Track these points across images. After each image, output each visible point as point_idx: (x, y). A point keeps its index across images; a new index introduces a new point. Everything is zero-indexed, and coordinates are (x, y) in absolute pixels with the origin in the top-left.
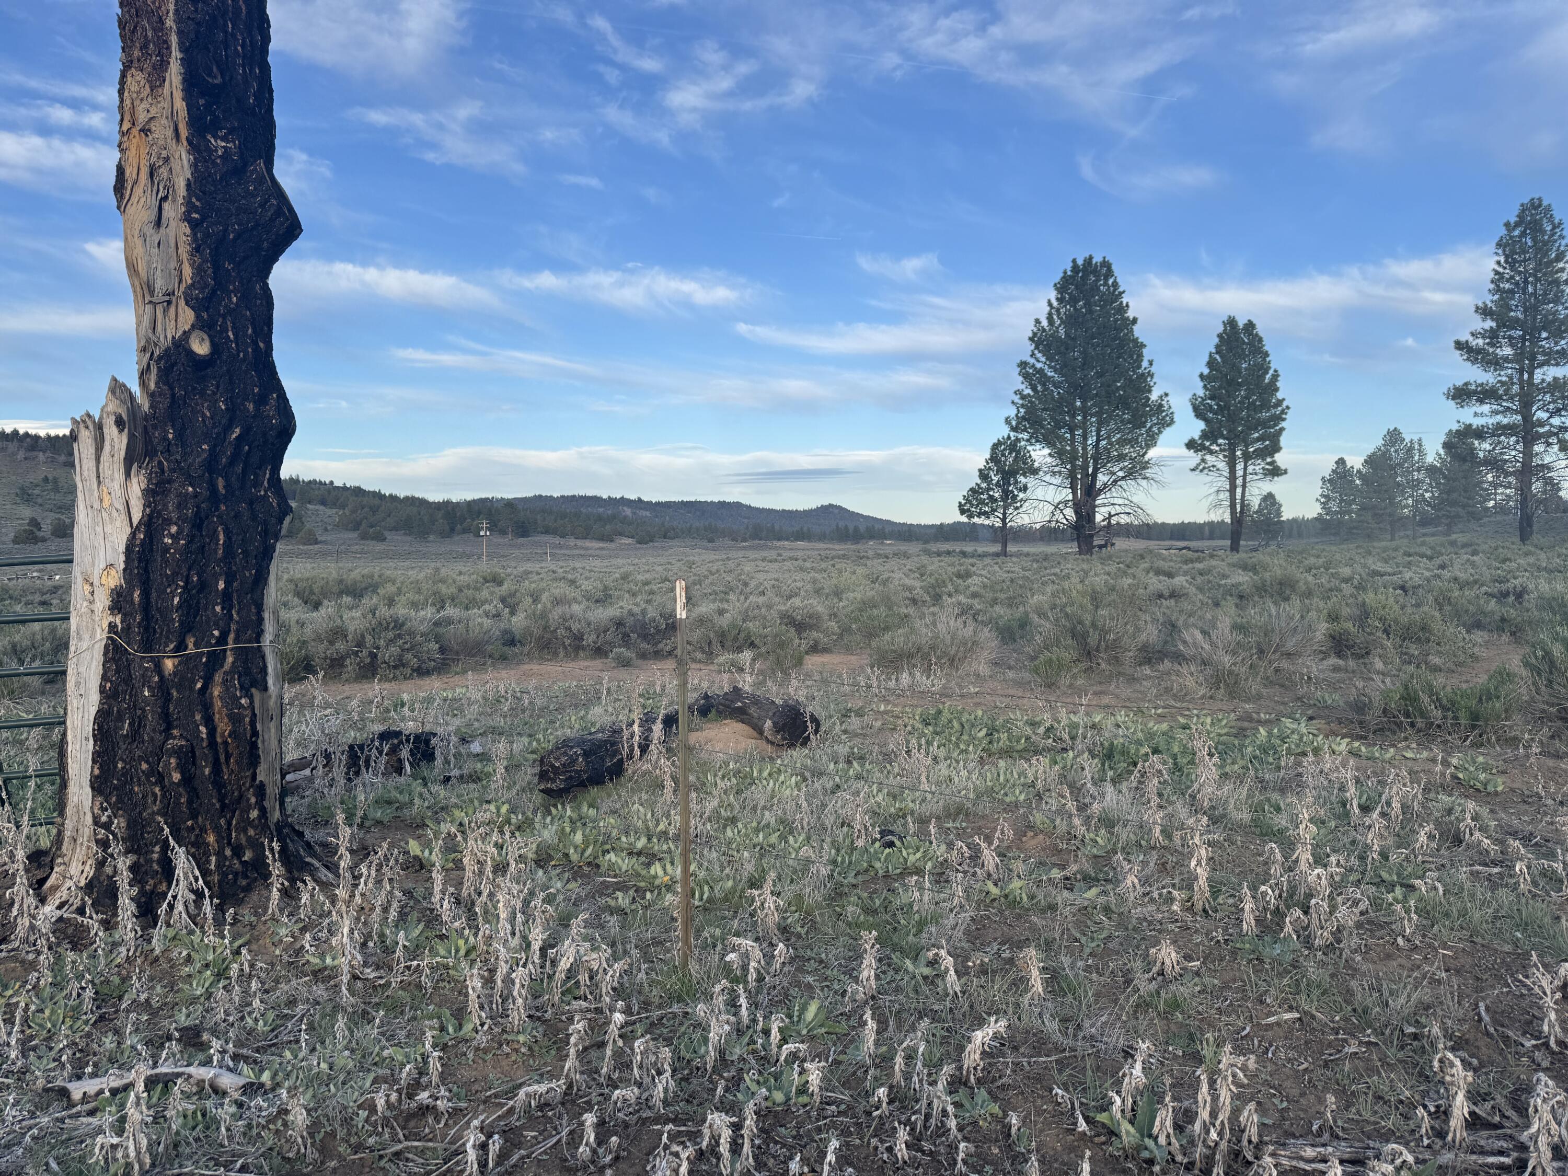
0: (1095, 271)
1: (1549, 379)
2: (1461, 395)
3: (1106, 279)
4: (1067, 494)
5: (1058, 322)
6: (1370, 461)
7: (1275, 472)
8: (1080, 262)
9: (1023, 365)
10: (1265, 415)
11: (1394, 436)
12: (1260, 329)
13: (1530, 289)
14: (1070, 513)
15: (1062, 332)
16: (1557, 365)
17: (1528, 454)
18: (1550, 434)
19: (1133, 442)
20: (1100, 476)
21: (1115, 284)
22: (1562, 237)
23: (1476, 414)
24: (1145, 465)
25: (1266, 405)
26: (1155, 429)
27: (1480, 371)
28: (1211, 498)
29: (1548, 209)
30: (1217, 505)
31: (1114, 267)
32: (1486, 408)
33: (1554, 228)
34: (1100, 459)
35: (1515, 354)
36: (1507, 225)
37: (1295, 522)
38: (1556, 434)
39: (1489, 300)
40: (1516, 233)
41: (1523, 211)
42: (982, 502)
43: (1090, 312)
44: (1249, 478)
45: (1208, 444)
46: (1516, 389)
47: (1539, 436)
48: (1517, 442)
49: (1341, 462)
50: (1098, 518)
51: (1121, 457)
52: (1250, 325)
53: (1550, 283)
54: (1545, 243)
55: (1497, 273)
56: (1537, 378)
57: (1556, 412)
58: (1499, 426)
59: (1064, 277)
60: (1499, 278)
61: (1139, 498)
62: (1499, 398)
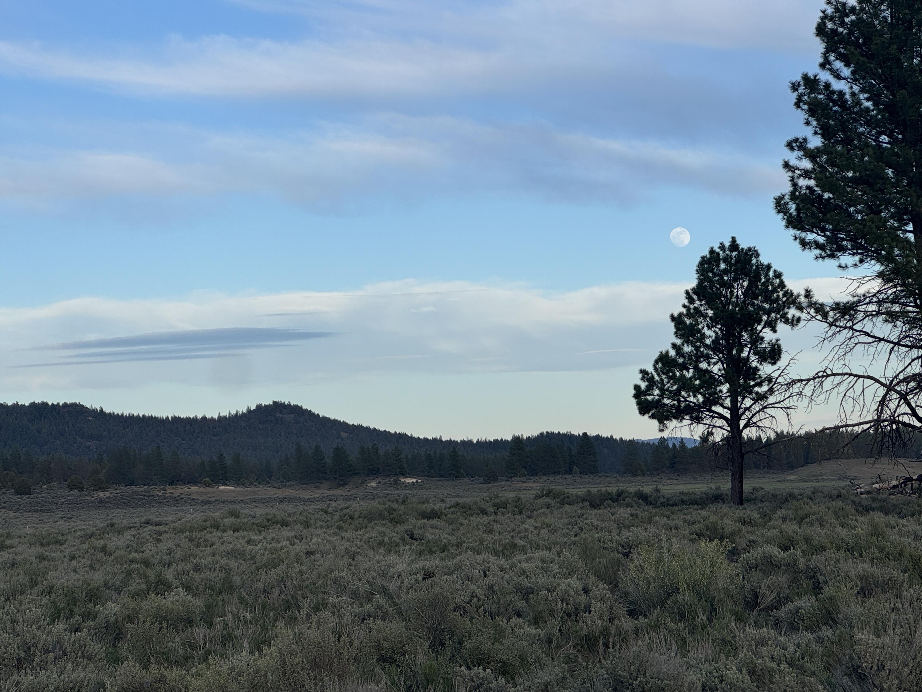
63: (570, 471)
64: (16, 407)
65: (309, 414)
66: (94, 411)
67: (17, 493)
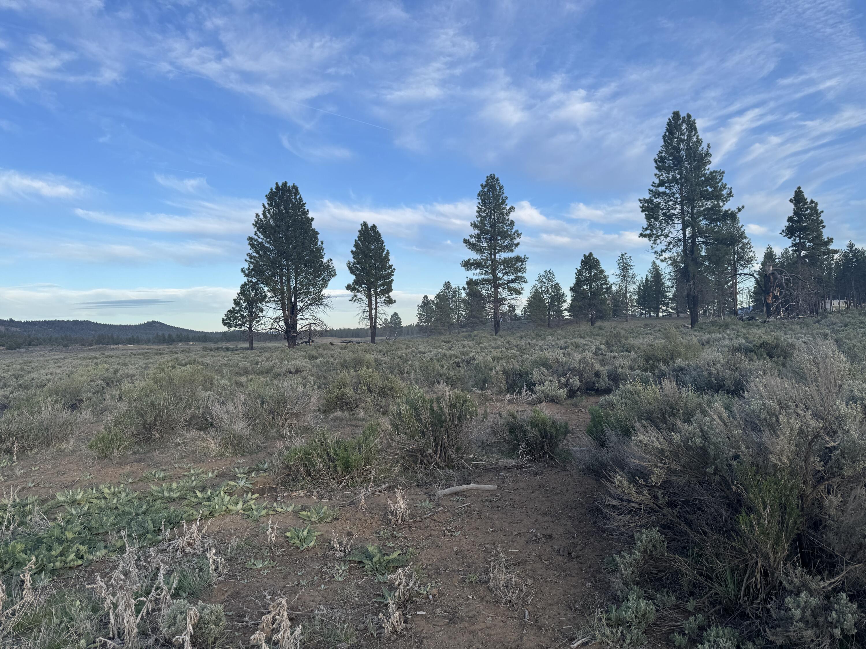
0: (289, 191)
1: (502, 258)
2: (468, 265)
3: (295, 196)
4: (280, 313)
5: (269, 216)
6: (438, 296)
7: (390, 301)
8: (280, 185)
9: (250, 239)
10: (384, 273)
11: (448, 285)
12: (380, 230)
13: (493, 217)
14: (282, 323)
15: (272, 222)
16: (505, 252)
17: (496, 293)
18: (504, 284)
19: (315, 285)
20: (298, 304)
21: (301, 199)
22: (503, 193)
23: (474, 274)
24: (322, 297)
25: (384, 268)
26: (326, 278)
27: (475, 254)
28: (360, 315)
29: (497, 179)
30: (364, 319)
31: (299, 190)
32: (478, 271)
33: (500, 189)
34: (298, 293)
35: (488, 247)
36: (482, 185)
38: (506, 284)
39: (476, 220)
40: (486, 190)
41: (488, 180)
42: (236, 318)
43: (287, 212)
44: (378, 305)
45: (357, 287)
46: (489, 262)
47: (500, 285)
48: (492, 287)
49: (426, 297)
50: (299, 327)
51: (308, 293)
52: (374, 227)
53: (500, 214)
54: (497, 195)
55: (479, 208)
56: (498, 258)
57: (506, 274)
58: (484, 280)
59: (271, 191)
60: (480, 211)
61: (320, 315)
62: (483, 266)
63: (240, 341)
64: (68, 321)
65: (164, 324)
66: (94, 323)
67: (64, 347)
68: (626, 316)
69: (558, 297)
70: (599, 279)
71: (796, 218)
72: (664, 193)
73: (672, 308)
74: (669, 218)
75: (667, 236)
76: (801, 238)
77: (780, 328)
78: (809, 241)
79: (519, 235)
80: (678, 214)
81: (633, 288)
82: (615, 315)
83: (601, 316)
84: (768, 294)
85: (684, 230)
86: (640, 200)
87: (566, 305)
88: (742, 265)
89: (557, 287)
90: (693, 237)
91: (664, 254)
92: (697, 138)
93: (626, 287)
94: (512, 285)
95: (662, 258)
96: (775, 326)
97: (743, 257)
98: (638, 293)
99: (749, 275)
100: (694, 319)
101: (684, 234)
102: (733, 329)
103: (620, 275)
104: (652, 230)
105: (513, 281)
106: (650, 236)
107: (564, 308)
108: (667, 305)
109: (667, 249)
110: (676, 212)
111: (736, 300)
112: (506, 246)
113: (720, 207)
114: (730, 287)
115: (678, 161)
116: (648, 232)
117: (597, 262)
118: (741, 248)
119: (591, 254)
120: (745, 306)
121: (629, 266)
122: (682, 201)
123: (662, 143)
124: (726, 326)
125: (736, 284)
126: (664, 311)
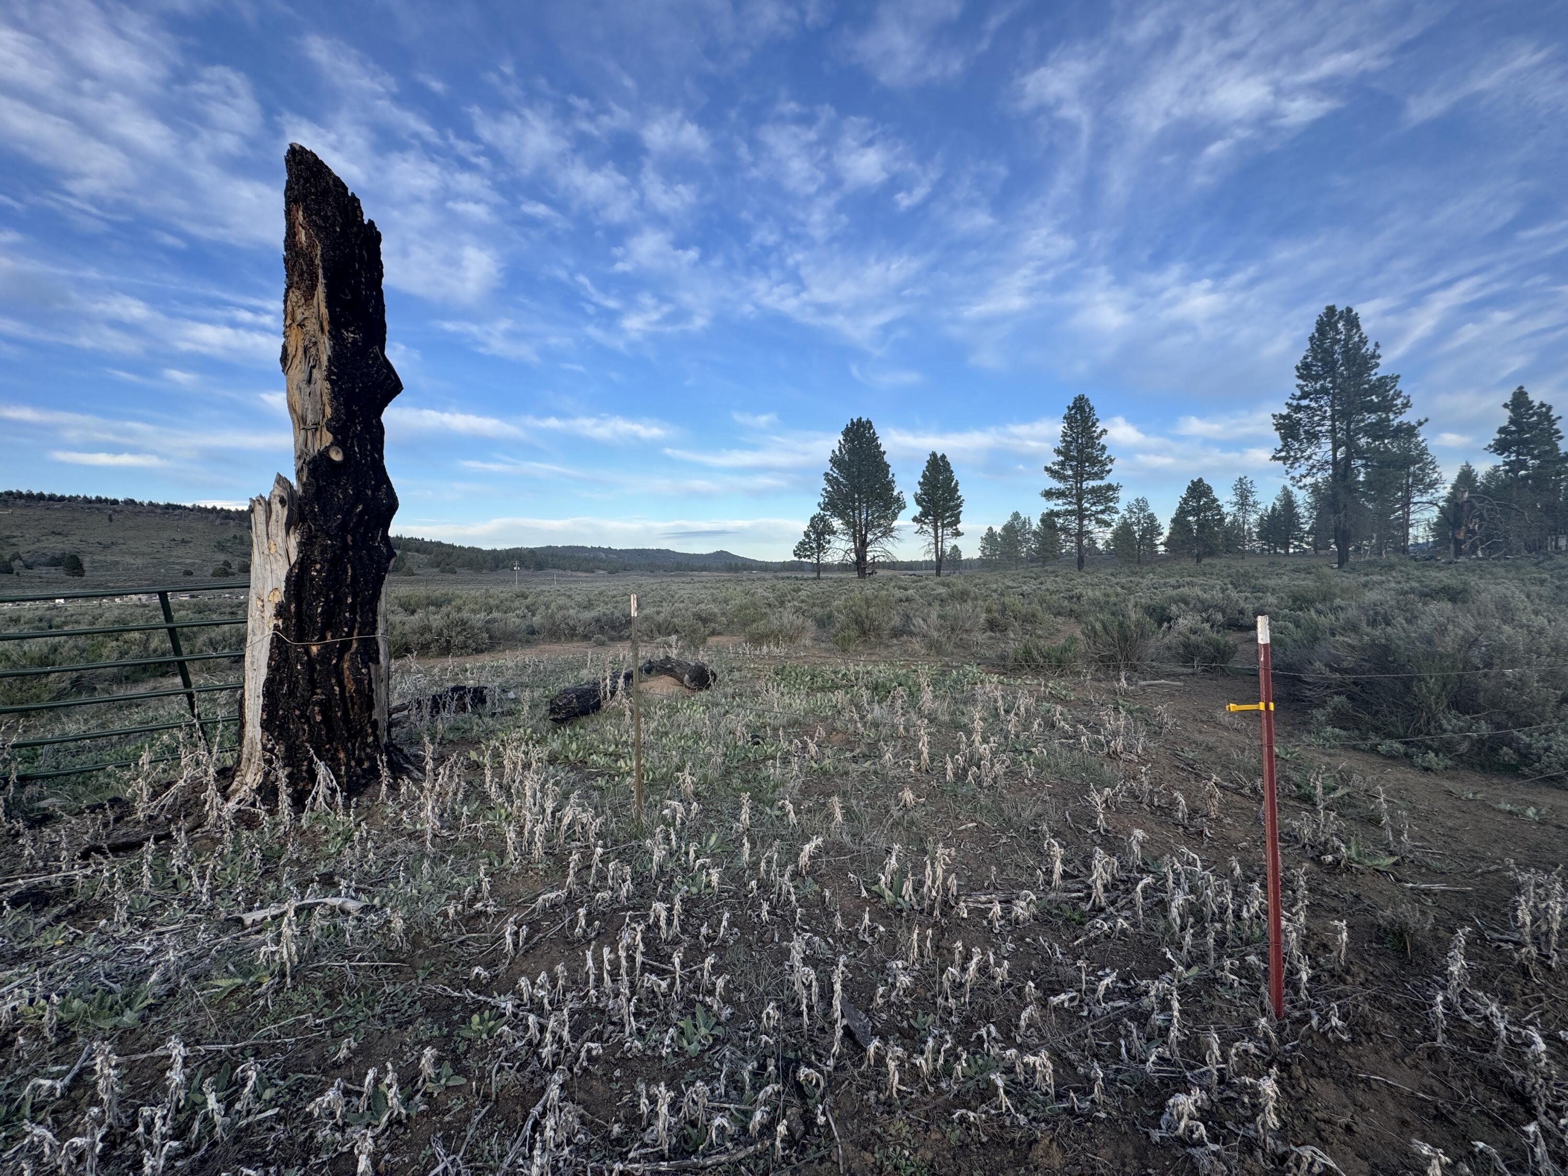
0: (863, 426)
1: (1090, 487)
2: (1049, 494)
3: (869, 430)
4: (851, 545)
5: (844, 452)
6: (1005, 528)
7: (958, 534)
8: (855, 421)
9: (826, 474)
10: (952, 504)
11: (1016, 516)
12: (948, 459)
13: (1080, 441)
14: (853, 555)
15: (846, 457)
16: (1093, 479)
17: (1081, 525)
18: (1091, 515)
19: (885, 517)
20: (869, 536)
21: (874, 433)
22: (1094, 415)
23: (1055, 505)
24: (892, 530)
25: (953, 499)
26: (896, 511)
27: (1057, 482)
28: (925, 548)
29: (1087, 400)
30: (929, 552)
31: (873, 424)
32: (1060, 502)
33: (1090, 410)
34: (869, 526)
35: (1073, 474)
36: (1068, 407)
37: (970, 562)
38: (1094, 515)
39: (1061, 445)
40: (1073, 412)
41: (1076, 401)
42: (806, 550)
43: (861, 447)
44: (945, 537)
45: (923, 519)
46: (1074, 492)
47: (1086, 516)
48: (1076, 519)
49: (990, 529)
50: (868, 558)
51: (879, 526)
52: (943, 456)
53: (1089, 438)
54: (1087, 418)
55: (1064, 432)
56: (1084, 486)
57: (1094, 504)
58: (1067, 511)
59: (847, 428)
60: (1065, 435)
61: (889, 548)
62: (1066, 496)
63: (808, 571)
68: (1243, 552)
69: (1152, 528)
70: (1210, 509)
71: (1513, 428)
72: (1308, 407)
73: (1308, 543)
74: (1313, 437)
75: (1310, 457)
76: (1518, 454)
77: (1474, 571)
78: (1534, 457)
79: (1112, 461)
80: (1327, 431)
81: (1253, 518)
82: (1228, 551)
83: (1212, 552)
84: (1459, 527)
85: (1335, 450)
86: (1274, 416)
87: (1162, 539)
88: (1419, 490)
89: (1151, 518)
90: (1348, 458)
91: (1304, 480)
92: (1360, 337)
93: (1244, 517)
94: (1100, 516)
95: (1301, 484)
96: (1467, 569)
97: (1422, 480)
98: (1260, 525)
99: (1431, 503)
100: (1342, 558)
101: (1334, 455)
102: (1401, 571)
103: (1236, 504)
104: (1288, 452)
105: (1102, 512)
106: (1285, 459)
107: (1158, 542)
108: (1301, 540)
109: (1308, 474)
110: (1323, 429)
111: (1408, 534)
112: (1096, 474)
113: (1389, 421)
114: (1398, 518)
115: (1330, 367)
116: (1283, 454)
117: (1209, 488)
118: (1419, 469)
119: (1200, 480)
120: (1421, 541)
121: (1250, 492)
122: (1332, 416)
123: (1308, 346)
124: (1392, 567)
125: (1408, 514)
126: (1296, 547)
